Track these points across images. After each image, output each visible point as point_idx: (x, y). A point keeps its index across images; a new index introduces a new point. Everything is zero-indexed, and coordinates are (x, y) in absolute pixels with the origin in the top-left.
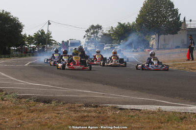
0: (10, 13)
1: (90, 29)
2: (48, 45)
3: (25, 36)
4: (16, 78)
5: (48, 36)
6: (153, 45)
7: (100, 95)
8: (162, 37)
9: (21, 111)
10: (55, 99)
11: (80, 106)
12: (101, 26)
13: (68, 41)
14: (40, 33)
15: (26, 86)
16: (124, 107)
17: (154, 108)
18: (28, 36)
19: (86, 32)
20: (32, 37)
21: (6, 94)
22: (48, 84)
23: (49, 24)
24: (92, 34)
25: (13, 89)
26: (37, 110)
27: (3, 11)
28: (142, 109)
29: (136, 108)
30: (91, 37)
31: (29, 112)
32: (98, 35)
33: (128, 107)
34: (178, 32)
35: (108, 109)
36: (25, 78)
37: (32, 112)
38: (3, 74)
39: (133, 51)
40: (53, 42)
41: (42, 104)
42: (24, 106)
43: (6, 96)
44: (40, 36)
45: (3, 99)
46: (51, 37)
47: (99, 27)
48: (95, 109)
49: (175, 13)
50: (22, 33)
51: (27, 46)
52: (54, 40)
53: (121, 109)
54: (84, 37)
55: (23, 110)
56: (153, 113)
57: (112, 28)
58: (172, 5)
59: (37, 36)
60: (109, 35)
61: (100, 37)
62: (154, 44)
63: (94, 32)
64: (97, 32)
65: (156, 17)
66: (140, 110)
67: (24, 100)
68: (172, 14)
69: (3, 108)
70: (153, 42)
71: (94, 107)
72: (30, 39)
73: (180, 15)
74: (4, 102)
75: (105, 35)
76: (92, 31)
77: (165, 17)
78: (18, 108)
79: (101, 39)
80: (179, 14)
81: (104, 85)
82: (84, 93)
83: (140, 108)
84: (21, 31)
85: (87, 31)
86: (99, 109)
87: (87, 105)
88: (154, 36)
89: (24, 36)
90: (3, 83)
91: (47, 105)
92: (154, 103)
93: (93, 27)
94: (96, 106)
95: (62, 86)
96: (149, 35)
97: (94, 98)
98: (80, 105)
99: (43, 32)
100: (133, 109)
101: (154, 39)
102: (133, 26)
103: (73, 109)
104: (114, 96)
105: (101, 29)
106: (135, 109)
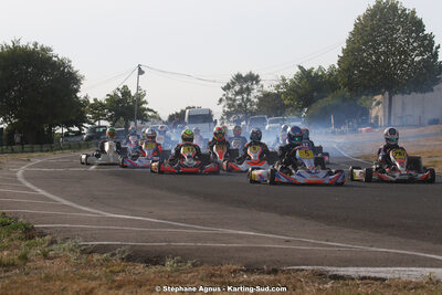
0: (50, 50)
1: (233, 83)
2: (139, 122)
3: (86, 101)
4: (74, 202)
5: (139, 100)
6: (377, 117)
7: (279, 241)
8: (398, 98)
9: (93, 284)
10: (173, 253)
11: (235, 271)
12: (258, 76)
13: (183, 112)
14: (120, 95)
15: (99, 221)
16: (342, 273)
17: (416, 273)
18: (92, 101)
19: (224, 89)
20: (101, 103)
21: (53, 242)
22: (150, 214)
23: (141, 72)
24: (237, 93)
25: (69, 230)
26: (130, 282)
27: (35, 45)
28: (389, 276)
29: (373, 275)
30: (235, 100)
31: (110, 289)
32: (252, 97)
33: (351, 271)
34: (435, 88)
35: (305, 277)
36: (93, 200)
37: (119, 287)
38: (41, 192)
39: (333, 133)
40: (150, 113)
41: (140, 267)
42: (98, 272)
43: (54, 246)
44: (120, 101)
45: (45, 256)
46: (145, 102)
47: (253, 78)
48: (272, 277)
49: (427, 43)
50: (78, 95)
51: (89, 123)
52: (151, 110)
53: (336, 277)
54: (221, 100)
55: (98, 282)
56: (418, 286)
57: (284, 80)
58: (419, 25)
59: (113, 99)
60: (278, 96)
61: (256, 100)
62: (381, 114)
63: (242, 88)
64: (248, 90)
65: (383, 53)
66: (384, 280)
67: (96, 257)
68: (419, 46)
69: (48, 278)
70: (377, 111)
71: (269, 273)
72: (98, 108)
73: (439, 47)
74: (48, 263)
75: (267, 95)
76: (237, 88)
77: (405, 52)
78: (83, 277)
79: (259, 105)
80: (436, 45)
81: (282, 215)
82: (238, 236)
83: (383, 275)
84: (77, 91)
85: (227, 88)
86: (282, 277)
87: (250, 270)
88: (379, 98)
89: (84, 102)
90: (44, 215)
91: (153, 269)
92: (413, 261)
93: (239, 78)
94: (275, 271)
95: (185, 221)
96: (367, 95)
97: (266, 249)
98: (235, 267)
99: (126, 92)
100: (364, 278)
101: (378, 103)
102: (331, 75)
103: (218, 280)
104: (314, 245)
105: (257, 82)
106: (369, 278)
